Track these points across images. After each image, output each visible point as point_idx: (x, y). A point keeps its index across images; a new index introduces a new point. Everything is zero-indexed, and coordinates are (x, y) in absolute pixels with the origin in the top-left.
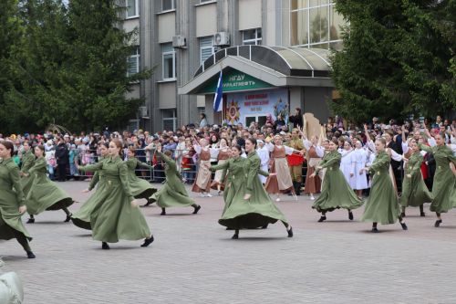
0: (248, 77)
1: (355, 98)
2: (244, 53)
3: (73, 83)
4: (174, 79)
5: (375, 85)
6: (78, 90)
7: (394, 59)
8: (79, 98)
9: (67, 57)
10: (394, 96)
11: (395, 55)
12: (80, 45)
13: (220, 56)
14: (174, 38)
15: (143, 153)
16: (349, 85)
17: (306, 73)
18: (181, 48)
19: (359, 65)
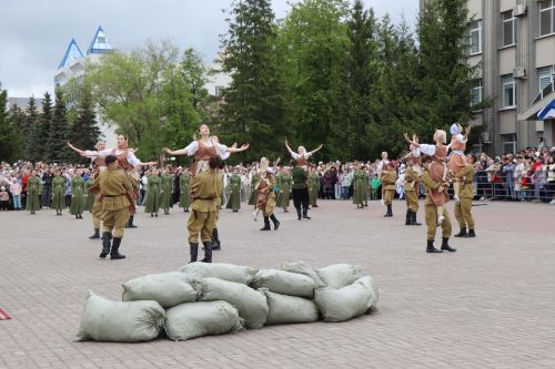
3: (423, 114)
4: (514, 106)
6: (427, 120)
8: (428, 127)
9: (417, 92)
12: (429, 80)
14: (515, 70)
15: (485, 174)
18: (520, 79)
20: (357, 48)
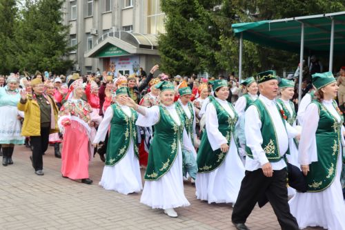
0: (119, 49)
1: (168, 61)
2: (117, 35)
5: (180, 53)
7: (191, 39)
10: (190, 60)
11: (191, 37)
13: (105, 37)
14: (91, 30)
16: (167, 53)
17: (149, 47)
18: (94, 35)
19: (172, 41)
20: (5, 10)
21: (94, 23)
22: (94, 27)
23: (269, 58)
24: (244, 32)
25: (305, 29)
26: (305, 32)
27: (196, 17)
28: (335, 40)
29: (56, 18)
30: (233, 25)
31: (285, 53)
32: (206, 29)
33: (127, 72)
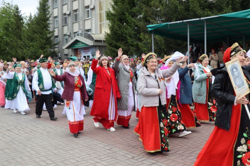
0: (83, 43)
1: (112, 49)
2: (81, 34)
5: (118, 44)
11: (125, 34)
13: (75, 36)
16: (110, 44)
17: (100, 41)
18: (68, 35)
19: (113, 37)
20: (17, 23)
21: (68, 29)
22: (69, 31)
23: (171, 45)
24: (154, 30)
25: (190, 27)
26: (190, 29)
27: (127, 22)
28: (207, 33)
29: (46, 27)
30: (148, 26)
31: (179, 41)
32: (133, 29)
33: (88, 57)
